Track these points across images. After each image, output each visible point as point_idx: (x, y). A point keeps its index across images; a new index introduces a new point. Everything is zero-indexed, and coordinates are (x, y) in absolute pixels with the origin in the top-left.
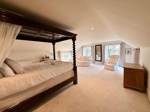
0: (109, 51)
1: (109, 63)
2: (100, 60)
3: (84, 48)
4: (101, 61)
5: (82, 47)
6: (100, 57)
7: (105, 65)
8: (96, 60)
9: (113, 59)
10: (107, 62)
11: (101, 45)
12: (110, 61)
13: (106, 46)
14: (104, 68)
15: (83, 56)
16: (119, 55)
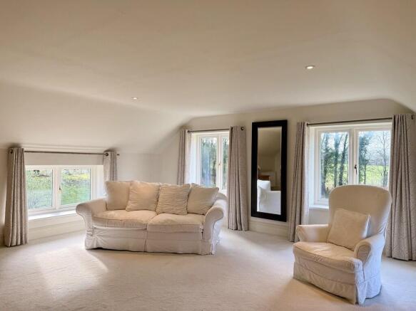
0: (340, 160)
1: (324, 237)
2: (277, 211)
3: (194, 135)
4: (283, 217)
5: (184, 131)
6: (279, 192)
7: (300, 254)
8: (255, 213)
9: (349, 214)
10: (312, 235)
11: (283, 124)
12: (330, 226)
13: (311, 132)
14: (290, 273)
15: (183, 182)
16: (387, 188)
